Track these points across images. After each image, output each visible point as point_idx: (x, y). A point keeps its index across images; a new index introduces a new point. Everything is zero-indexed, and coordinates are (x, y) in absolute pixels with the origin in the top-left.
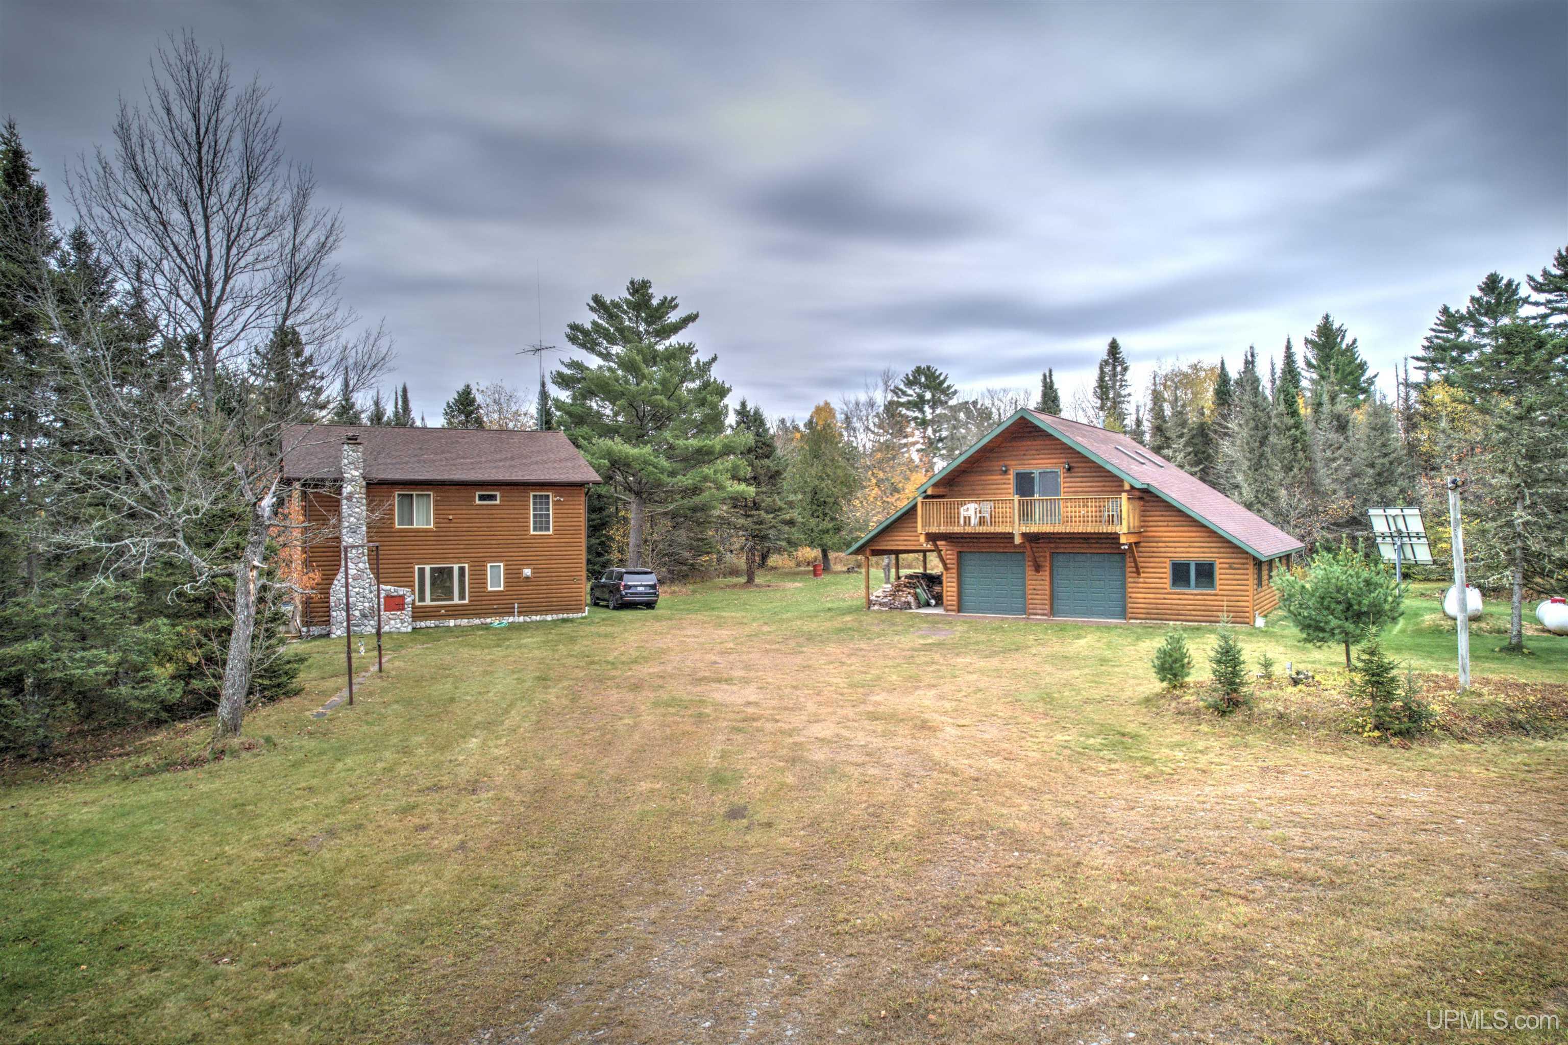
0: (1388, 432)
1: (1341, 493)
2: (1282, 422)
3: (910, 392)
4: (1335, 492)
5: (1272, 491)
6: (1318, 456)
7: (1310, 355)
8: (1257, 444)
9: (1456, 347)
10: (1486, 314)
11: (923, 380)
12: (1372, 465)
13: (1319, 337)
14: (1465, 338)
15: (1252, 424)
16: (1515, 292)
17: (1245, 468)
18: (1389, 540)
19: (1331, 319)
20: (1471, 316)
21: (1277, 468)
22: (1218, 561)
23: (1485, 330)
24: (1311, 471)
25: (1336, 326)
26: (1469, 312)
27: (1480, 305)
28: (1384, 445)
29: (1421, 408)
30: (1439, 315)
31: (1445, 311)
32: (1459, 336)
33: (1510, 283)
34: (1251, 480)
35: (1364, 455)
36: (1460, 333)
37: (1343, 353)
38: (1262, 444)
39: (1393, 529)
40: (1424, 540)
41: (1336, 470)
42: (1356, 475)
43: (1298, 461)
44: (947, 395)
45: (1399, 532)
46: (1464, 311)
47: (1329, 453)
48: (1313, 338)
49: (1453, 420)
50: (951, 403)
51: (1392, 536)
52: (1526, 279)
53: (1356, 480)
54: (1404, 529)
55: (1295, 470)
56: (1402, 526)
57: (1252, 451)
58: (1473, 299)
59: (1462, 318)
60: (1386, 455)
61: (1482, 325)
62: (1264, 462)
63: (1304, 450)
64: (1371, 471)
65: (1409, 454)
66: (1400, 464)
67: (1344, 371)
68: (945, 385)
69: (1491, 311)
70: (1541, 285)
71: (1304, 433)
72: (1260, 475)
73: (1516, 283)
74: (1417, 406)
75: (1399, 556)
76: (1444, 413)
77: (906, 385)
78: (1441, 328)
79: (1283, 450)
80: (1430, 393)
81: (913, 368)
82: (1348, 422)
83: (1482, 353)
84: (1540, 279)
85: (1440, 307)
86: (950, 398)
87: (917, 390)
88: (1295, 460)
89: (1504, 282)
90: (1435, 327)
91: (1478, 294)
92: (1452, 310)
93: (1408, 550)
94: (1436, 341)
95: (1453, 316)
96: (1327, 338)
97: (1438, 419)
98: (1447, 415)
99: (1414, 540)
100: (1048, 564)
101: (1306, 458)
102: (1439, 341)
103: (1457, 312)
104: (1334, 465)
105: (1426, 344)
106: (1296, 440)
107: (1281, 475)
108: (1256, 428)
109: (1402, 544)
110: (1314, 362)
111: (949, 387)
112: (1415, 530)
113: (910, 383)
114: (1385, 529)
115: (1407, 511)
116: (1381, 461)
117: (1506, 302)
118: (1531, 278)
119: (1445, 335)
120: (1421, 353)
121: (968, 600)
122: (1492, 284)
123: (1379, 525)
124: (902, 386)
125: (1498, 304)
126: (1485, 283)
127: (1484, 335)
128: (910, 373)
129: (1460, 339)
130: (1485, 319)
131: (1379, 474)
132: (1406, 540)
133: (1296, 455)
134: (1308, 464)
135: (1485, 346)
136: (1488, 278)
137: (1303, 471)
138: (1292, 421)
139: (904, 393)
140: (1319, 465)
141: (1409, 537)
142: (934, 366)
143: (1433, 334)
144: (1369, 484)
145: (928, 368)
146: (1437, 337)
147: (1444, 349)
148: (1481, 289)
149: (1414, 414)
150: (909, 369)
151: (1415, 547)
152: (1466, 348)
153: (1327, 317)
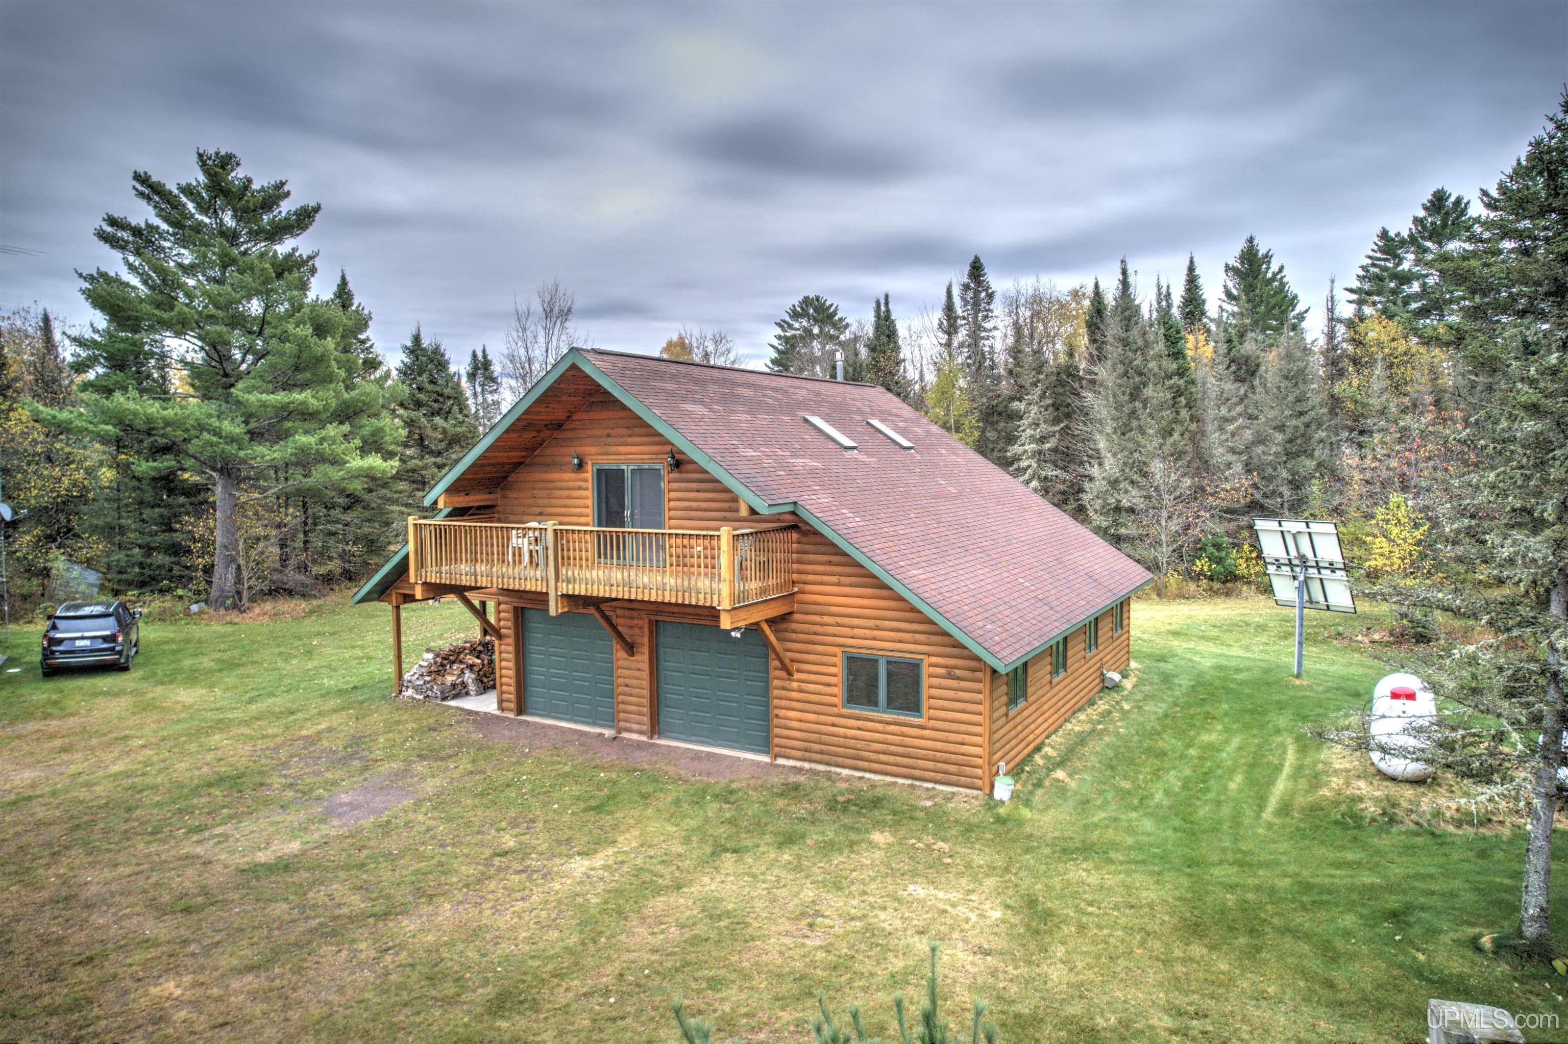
0: (1305, 382)
1: (1238, 468)
2: (1160, 367)
3: (797, 325)
4: (1229, 465)
5: (1145, 463)
6: (1211, 413)
7: (1230, 284)
8: (1127, 398)
9: (1394, 276)
10: (1430, 239)
11: (811, 311)
12: (1281, 428)
13: (1242, 263)
14: (1405, 266)
15: (1120, 369)
16: (1463, 212)
17: (1109, 430)
18: (1286, 569)
19: (1255, 242)
20: (1413, 239)
21: (1151, 432)
22: (927, 660)
23: (1430, 257)
24: (1195, 438)
25: (1262, 251)
26: (1411, 236)
27: (1424, 227)
28: (1298, 400)
29: (1350, 348)
30: (1376, 240)
31: (1384, 234)
32: (1398, 264)
33: (1458, 201)
34: (1116, 448)
35: (1271, 414)
36: (1400, 260)
37: (1269, 282)
38: (1134, 397)
39: (1293, 553)
40: (1341, 574)
41: (1233, 435)
42: (1261, 440)
43: (1181, 423)
44: (838, 329)
45: (1303, 558)
46: (1405, 234)
47: (1224, 411)
48: (1236, 264)
49: (1391, 366)
50: (842, 338)
51: (1290, 564)
52: (1479, 193)
53: (1260, 449)
54: (1309, 554)
55: (1176, 436)
56: (1306, 550)
57: (1119, 407)
58: (1417, 221)
59: (1403, 242)
60: (1301, 414)
61: (1426, 250)
62: (1135, 424)
63: (1189, 406)
64: (1279, 437)
65: (1333, 412)
66: (1319, 426)
67: (1268, 303)
68: (836, 318)
69: (1437, 235)
70: (1496, 200)
71: (1192, 382)
72: (1129, 440)
73: (1465, 201)
74: (1345, 345)
75: (1301, 597)
76: (1380, 356)
77: (791, 317)
78: (1379, 255)
79: (1161, 406)
80: (1362, 328)
81: (801, 298)
82: (1258, 366)
83: (1424, 285)
84: (1495, 194)
85: (1378, 231)
86: (842, 333)
87: (805, 323)
88: (1175, 421)
89: (1452, 199)
90: (1372, 254)
91: (1422, 214)
92: (1392, 234)
93: (1315, 587)
94: (1372, 270)
95: (1393, 240)
96: (1250, 265)
97: (1372, 363)
98: (1384, 359)
99: (1326, 573)
100: (646, 640)
101: (1193, 418)
102: (1376, 270)
103: (1398, 235)
104: (1231, 428)
105: (1362, 273)
106: (1178, 393)
107: (1156, 442)
108: (1125, 374)
109: (1306, 579)
110: (1235, 292)
111: (841, 320)
112: (1329, 558)
113: (795, 315)
114: (1281, 554)
115: (1315, 527)
116: (1294, 422)
117: (1453, 224)
118: (1485, 193)
119: (1382, 263)
120: (1355, 284)
121: (537, 693)
122: (1438, 202)
123: (1272, 546)
124: (788, 319)
125: (1444, 225)
126: (1431, 201)
127: (1427, 264)
128: (797, 303)
129: (1400, 268)
130: (1429, 244)
131: (1290, 441)
132: (1312, 572)
133: (1177, 413)
134: (1193, 426)
135: (1427, 276)
136: (1434, 195)
137: (1187, 435)
138: (1175, 366)
139: (790, 326)
140: (1210, 427)
141: (1318, 568)
142: (824, 296)
143: (1370, 261)
144: (1276, 454)
145: (818, 298)
146: (1373, 265)
147: (1380, 279)
148: (1426, 208)
149: (1340, 357)
150: (796, 300)
151: (1326, 583)
152: (1405, 279)
153: (1251, 240)
